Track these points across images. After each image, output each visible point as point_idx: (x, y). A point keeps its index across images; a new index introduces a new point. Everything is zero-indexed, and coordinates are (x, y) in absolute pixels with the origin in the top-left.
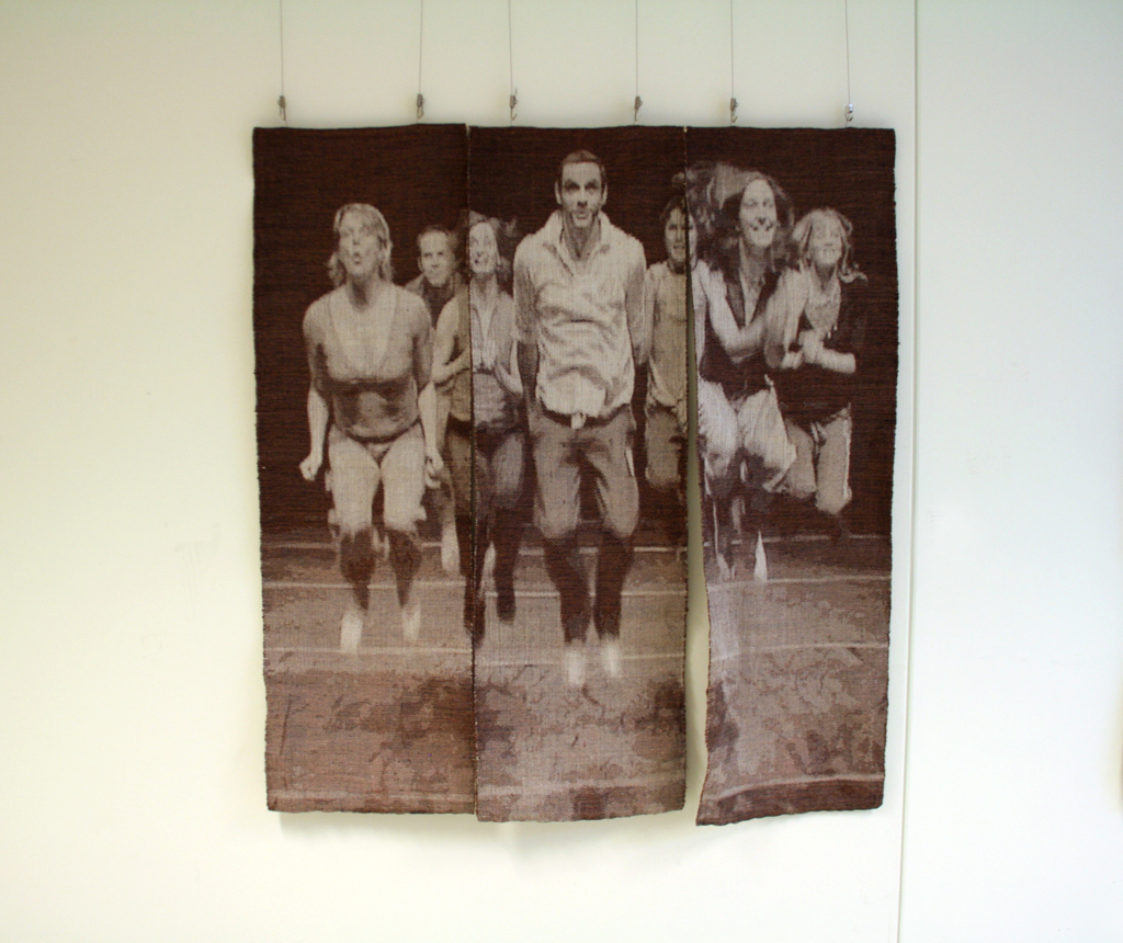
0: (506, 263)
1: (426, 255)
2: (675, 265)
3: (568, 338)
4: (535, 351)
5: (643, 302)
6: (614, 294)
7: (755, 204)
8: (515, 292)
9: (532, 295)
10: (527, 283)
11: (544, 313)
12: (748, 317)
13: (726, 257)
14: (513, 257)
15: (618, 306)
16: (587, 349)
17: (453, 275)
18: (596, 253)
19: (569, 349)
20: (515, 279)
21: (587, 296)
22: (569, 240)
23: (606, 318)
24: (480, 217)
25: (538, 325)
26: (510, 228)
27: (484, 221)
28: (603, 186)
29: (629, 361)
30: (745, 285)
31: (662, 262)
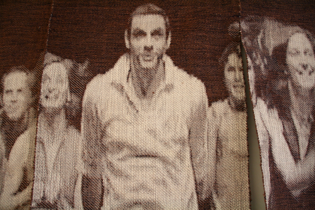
0: (75, 99)
1: (8, 92)
2: (235, 103)
3: (132, 173)
4: (99, 185)
5: (206, 138)
6: (178, 130)
7: (298, 52)
8: (82, 127)
9: (99, 130)
10: (95, 118)
11: (110, 148)
12: (303, 152)
13: (279, 96)
14: (83, 94)
15: (182, 142)
16: (150, 184)
17: (28, 109)
18: (161, 92)
19: (132, 184)
20: (83, 114)
21: (152, 132)
22: (136, 79)
23: (170, 154)
24: (55, 58)
25: (103, 159)
26: (82, 69)
27: (58, 61)
28: (167, 34)
29: (192, 196)
30: (296, 122)
31: (223, 101)
